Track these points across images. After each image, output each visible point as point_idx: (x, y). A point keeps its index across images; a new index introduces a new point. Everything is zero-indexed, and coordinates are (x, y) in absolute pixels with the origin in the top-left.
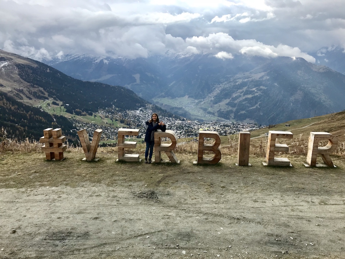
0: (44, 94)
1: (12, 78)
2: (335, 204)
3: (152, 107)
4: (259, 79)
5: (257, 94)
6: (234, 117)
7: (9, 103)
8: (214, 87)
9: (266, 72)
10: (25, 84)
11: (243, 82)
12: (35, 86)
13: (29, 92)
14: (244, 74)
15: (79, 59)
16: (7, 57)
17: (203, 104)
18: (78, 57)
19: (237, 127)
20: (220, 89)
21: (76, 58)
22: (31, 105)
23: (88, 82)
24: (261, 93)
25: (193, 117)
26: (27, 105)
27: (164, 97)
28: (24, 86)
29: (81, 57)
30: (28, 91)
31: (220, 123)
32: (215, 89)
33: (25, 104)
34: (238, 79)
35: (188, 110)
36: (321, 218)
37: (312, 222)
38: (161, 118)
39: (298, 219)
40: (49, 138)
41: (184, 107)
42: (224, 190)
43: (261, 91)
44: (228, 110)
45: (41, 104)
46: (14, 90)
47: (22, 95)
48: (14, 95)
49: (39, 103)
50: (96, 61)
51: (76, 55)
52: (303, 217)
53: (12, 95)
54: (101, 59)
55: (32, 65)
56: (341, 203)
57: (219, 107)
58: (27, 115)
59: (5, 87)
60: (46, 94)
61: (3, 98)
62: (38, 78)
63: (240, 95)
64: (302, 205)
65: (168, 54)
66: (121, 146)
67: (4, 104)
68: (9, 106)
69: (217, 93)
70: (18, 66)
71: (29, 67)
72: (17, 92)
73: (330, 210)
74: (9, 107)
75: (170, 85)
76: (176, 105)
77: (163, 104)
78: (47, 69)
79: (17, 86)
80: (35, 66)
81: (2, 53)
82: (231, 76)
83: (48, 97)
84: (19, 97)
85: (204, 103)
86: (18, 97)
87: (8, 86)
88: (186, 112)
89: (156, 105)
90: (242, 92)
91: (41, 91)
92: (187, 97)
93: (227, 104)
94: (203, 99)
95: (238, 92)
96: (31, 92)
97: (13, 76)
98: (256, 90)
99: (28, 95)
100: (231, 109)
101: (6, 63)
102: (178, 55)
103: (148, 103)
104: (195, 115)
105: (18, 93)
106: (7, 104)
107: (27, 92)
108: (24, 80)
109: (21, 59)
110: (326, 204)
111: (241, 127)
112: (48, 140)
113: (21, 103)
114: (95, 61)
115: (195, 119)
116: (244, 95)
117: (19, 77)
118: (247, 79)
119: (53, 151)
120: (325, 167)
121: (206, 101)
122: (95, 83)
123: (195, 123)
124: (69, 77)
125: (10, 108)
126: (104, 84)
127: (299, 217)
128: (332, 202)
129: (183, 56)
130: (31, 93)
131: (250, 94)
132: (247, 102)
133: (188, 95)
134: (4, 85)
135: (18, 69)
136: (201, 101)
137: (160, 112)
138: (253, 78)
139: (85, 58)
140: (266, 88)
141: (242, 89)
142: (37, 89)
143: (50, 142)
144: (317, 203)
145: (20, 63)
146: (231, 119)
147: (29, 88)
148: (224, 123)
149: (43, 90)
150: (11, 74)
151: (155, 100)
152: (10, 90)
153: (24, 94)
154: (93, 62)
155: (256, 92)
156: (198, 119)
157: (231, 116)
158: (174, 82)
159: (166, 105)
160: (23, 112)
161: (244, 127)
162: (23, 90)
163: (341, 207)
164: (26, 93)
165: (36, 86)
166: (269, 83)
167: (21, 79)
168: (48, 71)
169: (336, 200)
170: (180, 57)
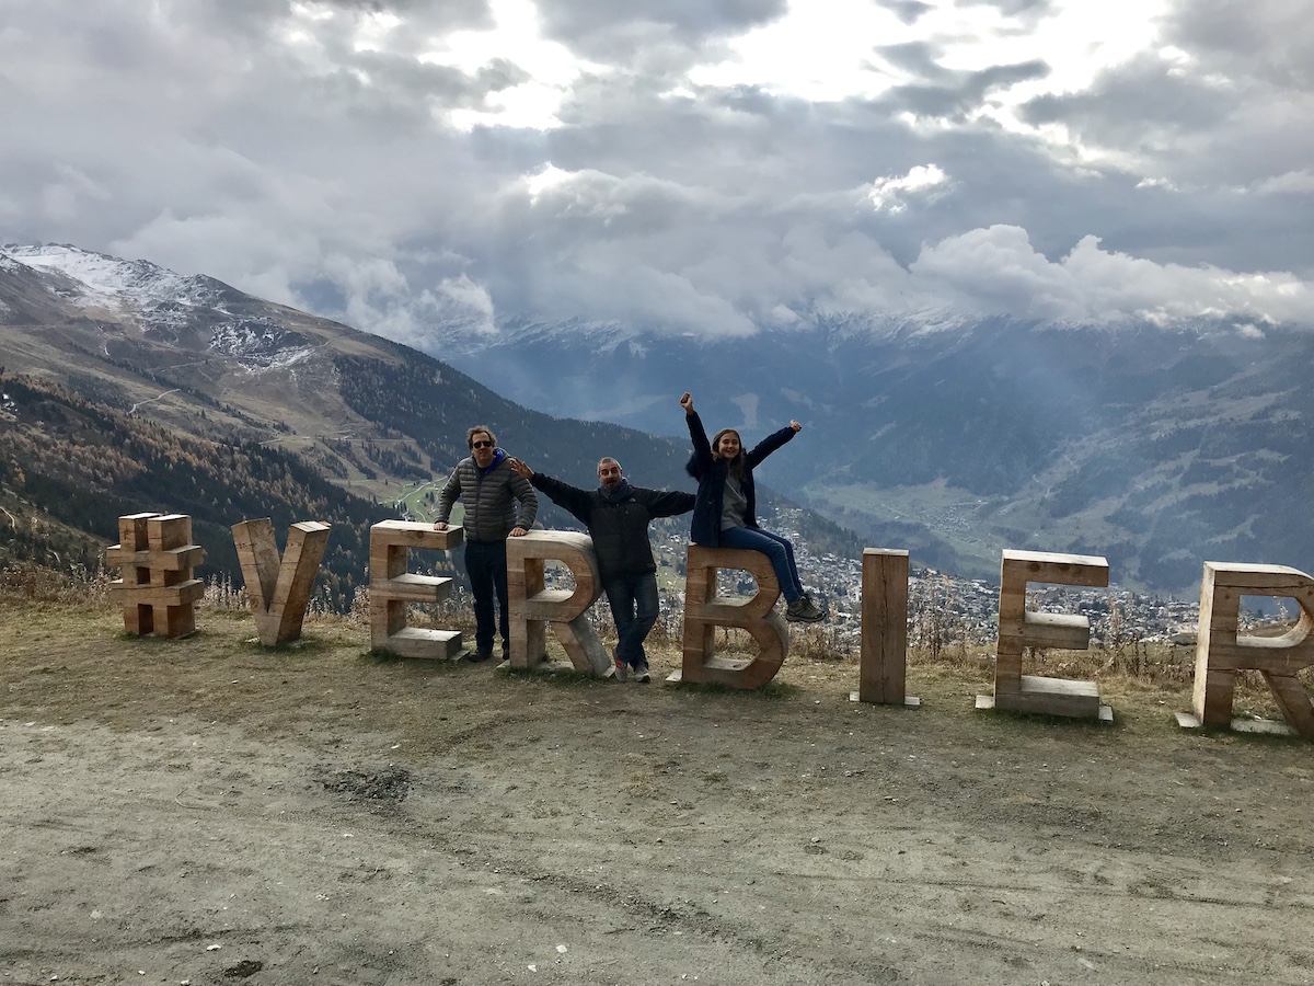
0: (419, 462)
1: (318, 403)
2: (1217, 902)
3: (798, 519)
4: (1253, 419)
5: (1244, 482)
6: (1140, 570)
7: (303, 488)
8: (1056, 447)
9: (1282, 393)
10: (360, 424)
11: (1179, 431)
12: (390, 430)
13: (369, 451)
14: (1185, 401)
15: (544, 340)
16: (309, 333)
17: (1008, 515)
18: (542, 333)
19: (1153, 615)
20: (1080, 456)
21: (536, 336)
22: (372, 500)
23: (570, 420)
24: (1261, 480)
25: (967, 566)
26: (358, 496)
27: (850, 482)
28: (354, 432)
29: (553, 332)
30: (366, 449)
31: (1079, 596)
32: (1057, 456)
33: (351, 496)
34: (1158, 418)
35: (945, 535)
36: (1091, 955)
37: (1027, 967)
38: (833, 563)
39: (967, 949)
40: (137, 550)
41: (928, 525)
42: (710, 789)
43: (1261, 470)
44: (1116, 542)
45: (406, 494)
46: (321, 446)
47: (345, 462)
48: (321, 461)
49: (401, 491)
50: (603, 348)
51: (537, 325)
52: (999, 942)
53: (313, 461)
54: (620, 340)
55: (385, 361)
56: (1252, 899)
57: (1078, 528)
58: (358, 533)
59: (295, 433)
60: (426, 463)
61: (284, 472)
62: (402, 404)
63: (1169, 482)
64: (1034, 889)
65: (870, 322)
66: (384, 590)
67: (285, 491)
68: (302, 498)
69: (1069, 473)
70: (343, 362)
71: (376, 366)
72: (329, 451)
73: (1167, 925)
74: (300, 504)
75: (874, 438)
76: (897, 514)
77: (841, 509)
78: (434, 375)
79: (331, 431)
80: (395, 362)
81: (295, 321)
82: (1128, 405)
83: (430, 471)
84: (335, 470)
85: (1014, 510)
86: (332, 468)
87: (305, 431)
88: (937, 543)
89: (817, 511)
90: (1175, 473)
91: (407, 450)
92: (941, 483)
93: (1108, 519)
94: (1009, 495)
95: (1157, 469)
96: (374, 451)
97: (323, 396)
98: (1238, 463)
99: (366, 461)
100: (1126, 539)
101: (306, 352)
102: (910, 323)
103: (785, 501)
104: (974, 558)
105: (335, 454)
106: (294, 492)
107: (364, 453)
108: (355, 409)
109: (352, 339)
110: (1165, 895)
111: (1170, 614)
112: (132, 556)
113: (340, 490)
114: (598, 347)
115: (973, 575)
116: (1186, 482)
117: (341, 399)
118: (1200, 417)
119: (147, 602)
120: (1279, 737)
121: (1022, 501)
122: (595, 426)
123: (976, 590)
124: (507, 401)
125: (305, 506)
126: (627, 430)
127: (977, 939)
128: (1204, 890)
129: (928, 328)
130: (374, 458)
131: (1209, 480)
132: (1196, 512)
133: (945, 476)
134: (293, 428)
135: (342, 372)
136: (1000, 504)
137: (829, 540)
138: (1226, 416)
139: (565, 336)
140: (1286, 457)
141: (1174, 459)
142: (395, 442)
143: (140, 565)
144: (1120, 887)
145: (348, 351)
146: (1126, 579)
147: (368, 440)
148: (1096, 594)
149: (415, 447)
150: (318, 393)
151: (811, 492)
152: (310, 444)
153: (352, 458)
154: (593, 352)
155: (1239, 475)
156: (984, 576)
157: (1126, 570)
158: (893, 425)
159: (855, 514)
160: (345, 520)
161: (1186, 617)
162: (349, 444)
163: (1243, 914)
164: (358, 456)
165: (394, 432)
166: (1298, 436)
167: (347, 408)
168: (438, 380)
169: (1237, 885)
170: (918, 333)
